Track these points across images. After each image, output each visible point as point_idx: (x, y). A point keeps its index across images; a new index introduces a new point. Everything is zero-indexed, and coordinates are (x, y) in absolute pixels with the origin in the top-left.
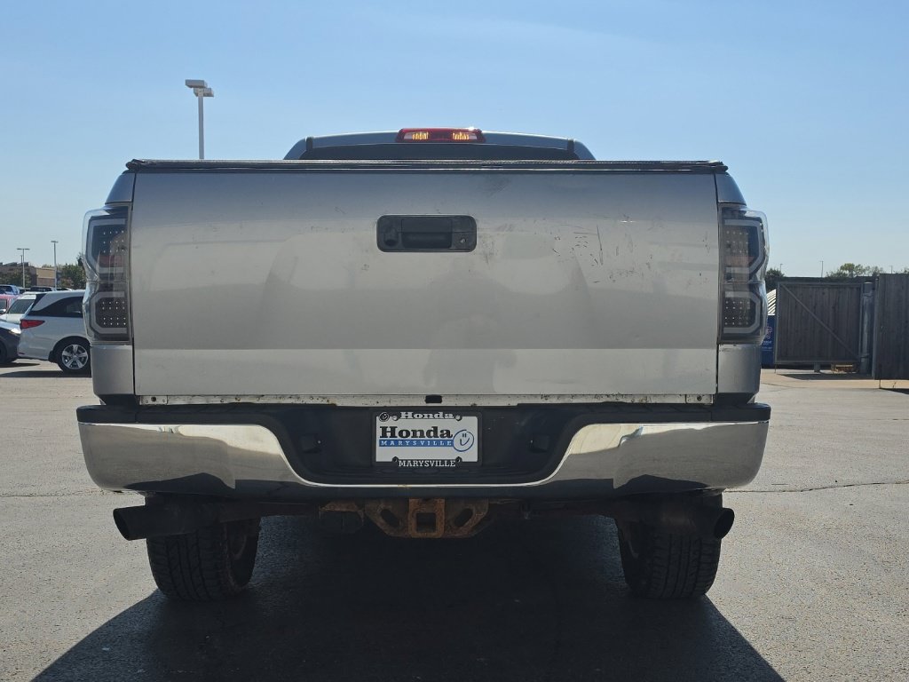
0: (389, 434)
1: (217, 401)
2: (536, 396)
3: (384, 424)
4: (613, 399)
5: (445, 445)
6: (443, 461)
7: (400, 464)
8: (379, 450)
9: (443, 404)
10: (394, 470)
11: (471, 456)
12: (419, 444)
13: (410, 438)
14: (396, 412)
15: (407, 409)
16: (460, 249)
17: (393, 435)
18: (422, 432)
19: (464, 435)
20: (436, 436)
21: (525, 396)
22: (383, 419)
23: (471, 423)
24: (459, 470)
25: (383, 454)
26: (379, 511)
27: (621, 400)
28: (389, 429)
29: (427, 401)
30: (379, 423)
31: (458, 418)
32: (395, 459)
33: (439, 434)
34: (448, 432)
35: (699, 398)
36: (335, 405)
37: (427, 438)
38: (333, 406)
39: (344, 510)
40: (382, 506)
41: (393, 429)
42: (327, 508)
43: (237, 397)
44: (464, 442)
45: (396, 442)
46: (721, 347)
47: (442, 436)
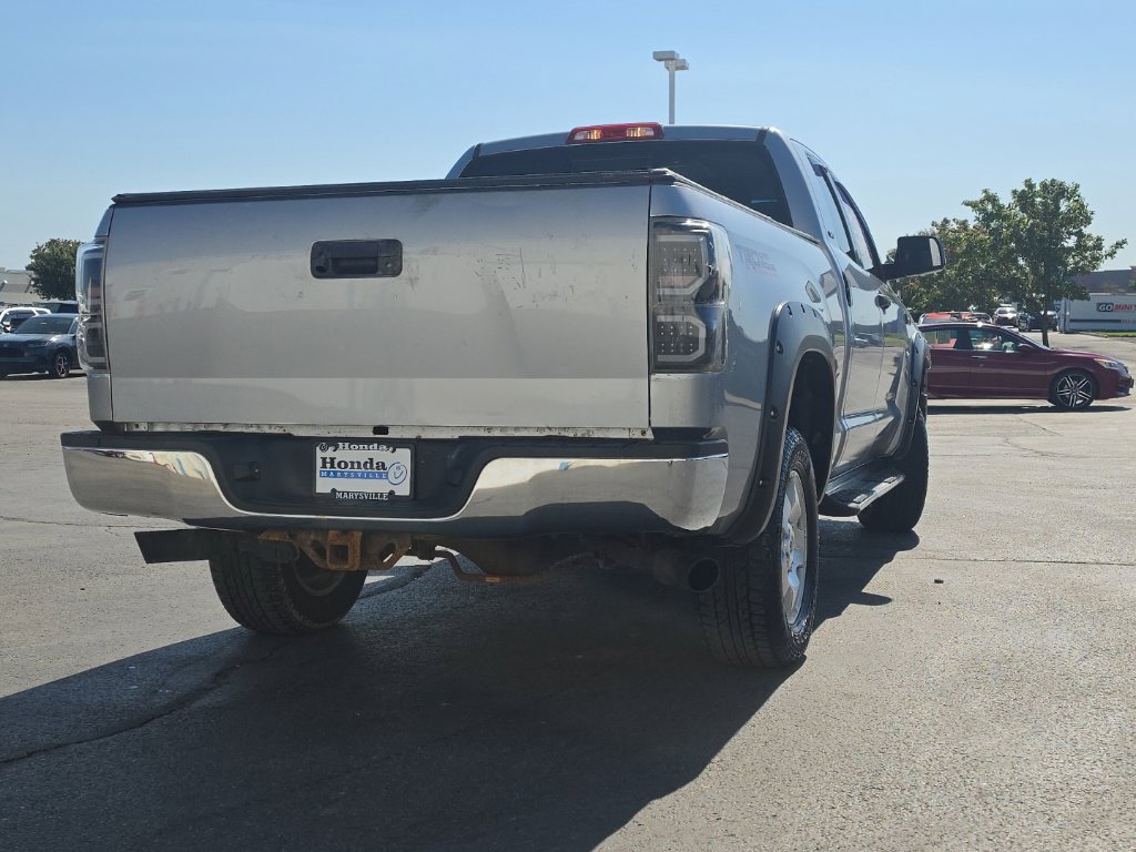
0: (328, 465)
1: (189, 428)
2: (478, 428)
3: (324, 455)
4: (555, 433)
5: (381, 478)
6: (376, 495)
7: (339, 495)
8: (319, 481)
9: (390, 435)
10: (332, 502)
11: (404, 490)
12: (356, 476)
13: (347, 469)
14: (333, 442)
15: (344, 440)
16: (385, 274)
17: (332, 466)
18: (359, 463)
19: (398, 468)
20: (371, 467)
22: (323, 450)
23: (404, 455)
24: (392, 503)
25: (323, 485)
26: (309, 542)
27: (563, 434)
28: (328, 460)
29: (375, 433)
30: (319, 454)
31: (391, 449)
32: (334, 491)
33: (375, 465)
34: (383, 464)
35: (644, 433)
36: (290, 435)
37: (363, 470)
38: (289, 437)
39: (277, 539)
40: (312, 537)
41: (332, 460)
42: (263, 537)
44: (397, 476)
45: (335, 473)
46: (653, 377)
47: (378, 468)
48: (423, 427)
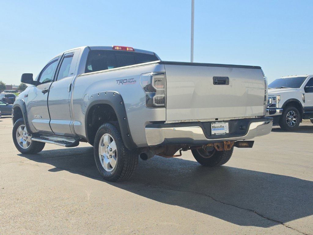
0: (213, 128)
2: (233, 118)
6: (223, 133)
7: (216, 134)
9: (218, 120)
10: (215, 136)
11: (228, 132)
13: (217, 128)
15: (214, 122)
16: (227, 84)
19: (226, 127)
21: (232, 118)
23: (227, 124)
24: (227, 135)
25: (213, 132)
29: (216, 120)
30: (212, 125)
33: (222, 127)
35: (258, 117)
38: (199, 122)
39: (211, 145)
40: (217, 144)
41: (214, 126)
43: (181, 120)
45: (215, 129)
46: (264, 106)
48: (224, 118)
